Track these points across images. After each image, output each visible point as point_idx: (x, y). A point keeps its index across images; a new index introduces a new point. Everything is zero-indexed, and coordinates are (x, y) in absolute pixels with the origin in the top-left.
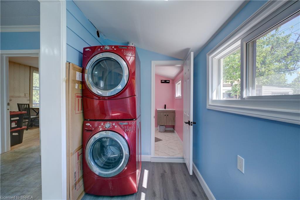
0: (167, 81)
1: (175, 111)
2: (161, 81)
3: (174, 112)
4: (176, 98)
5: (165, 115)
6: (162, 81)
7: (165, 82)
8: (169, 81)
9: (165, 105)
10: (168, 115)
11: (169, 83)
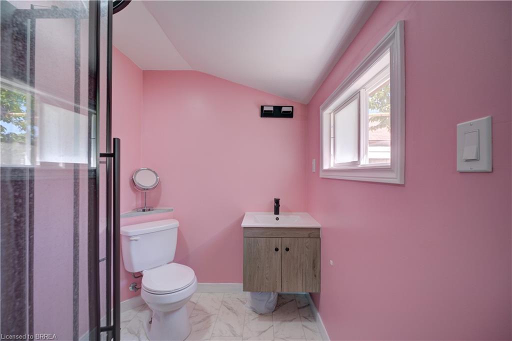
0: (284, 109)
1: (319, 229)
2: (262, 107)
3: (314, 234)
4: (322, 175)
5: (277, 250)
6: (265, 109)
7: (277, 112)
8: (290, 109)
9: (277, 201)
10: (287, 250)
11: (289, 115)
